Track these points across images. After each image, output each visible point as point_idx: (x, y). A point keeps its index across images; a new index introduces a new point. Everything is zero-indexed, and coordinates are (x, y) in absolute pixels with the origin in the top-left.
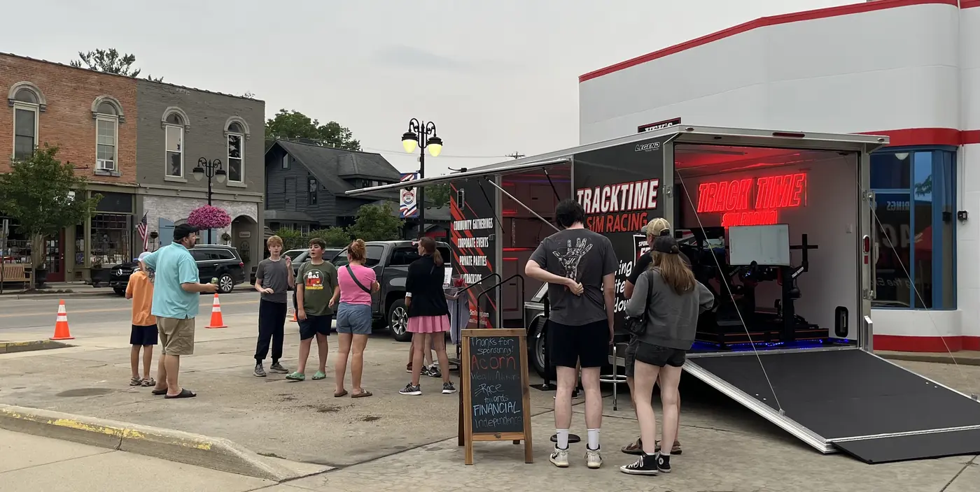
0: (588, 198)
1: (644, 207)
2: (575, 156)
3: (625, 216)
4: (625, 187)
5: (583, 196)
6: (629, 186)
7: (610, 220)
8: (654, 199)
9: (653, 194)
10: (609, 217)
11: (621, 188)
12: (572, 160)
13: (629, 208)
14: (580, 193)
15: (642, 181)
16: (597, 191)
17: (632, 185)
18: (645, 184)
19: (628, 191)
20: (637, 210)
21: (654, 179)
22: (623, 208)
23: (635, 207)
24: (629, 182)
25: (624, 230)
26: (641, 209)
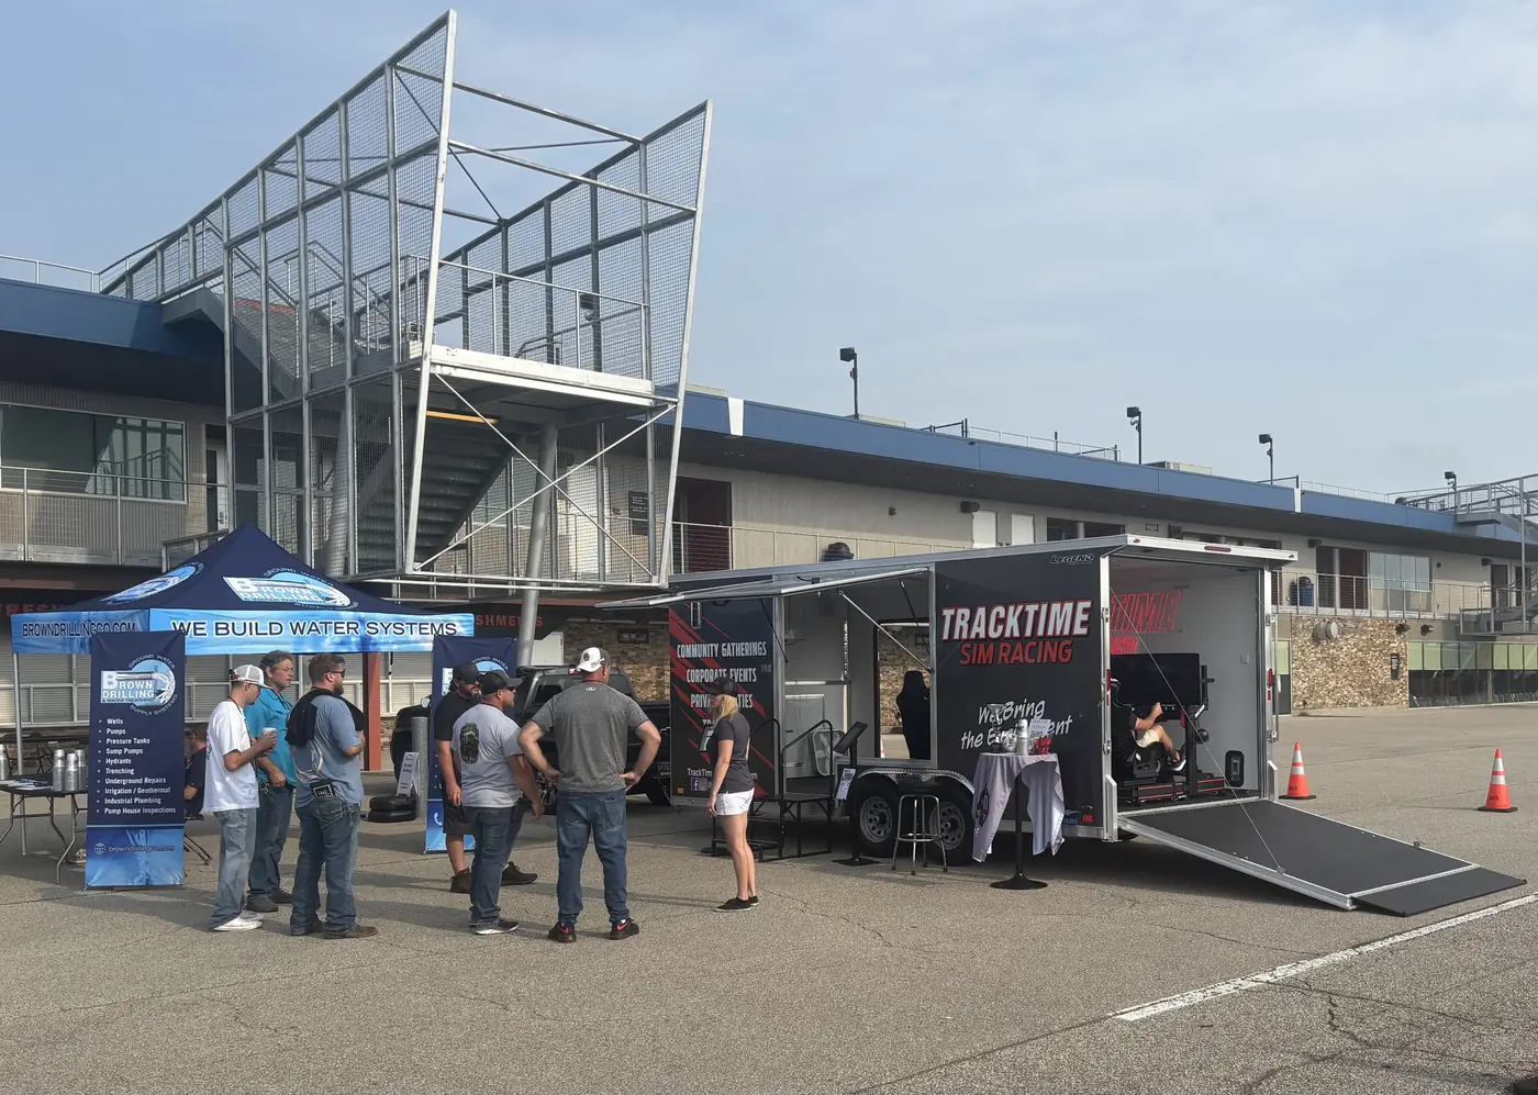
0: (962, 619)
1: (1066, 632)
2: (938, 564)
3: (1032, 643)
4: (1031, 609)
5: (953, 618)
6: (1040, 608)
8: (1083, 624)
9: (1081, 617)
10: (1003, 644)
11: (1024, 608)
12: (933, 569)
13: (1040, 632)
14: (948, 613)
15: (1063, 602)
16: (981, 611)
17: (1044, 607)
18: (1069, 606)
19: (1037, 614)
20: (1054, 636)
21: (1085, 599)
22: (1028, 633)
23: (1050, 633)
24: (1040, 603)
25: (1030, 660)
26: (1062, 637)
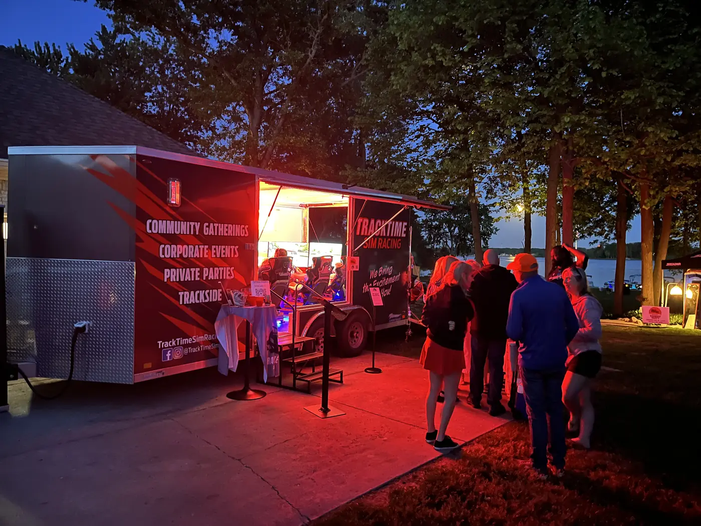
0: (365, 225)
1: (400, 235)
3: (389, 239)
4: (389, 223)
5: (362, 224)
7: (381, 241)
8: (405, 232)
9: (404, 229)
10: (380, 239)
13: (392, 235)
14: (360, 220)
15: (399, 222)
16: (373, 221)
17: (393, 223)
18: (401, 224)
19: (391, 226)
20: (396, 237)
21: (405, 222)
22: (388, 235)
23: (395, 235)
25: (389, 248)
26: (398, 237)
